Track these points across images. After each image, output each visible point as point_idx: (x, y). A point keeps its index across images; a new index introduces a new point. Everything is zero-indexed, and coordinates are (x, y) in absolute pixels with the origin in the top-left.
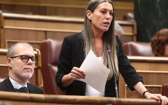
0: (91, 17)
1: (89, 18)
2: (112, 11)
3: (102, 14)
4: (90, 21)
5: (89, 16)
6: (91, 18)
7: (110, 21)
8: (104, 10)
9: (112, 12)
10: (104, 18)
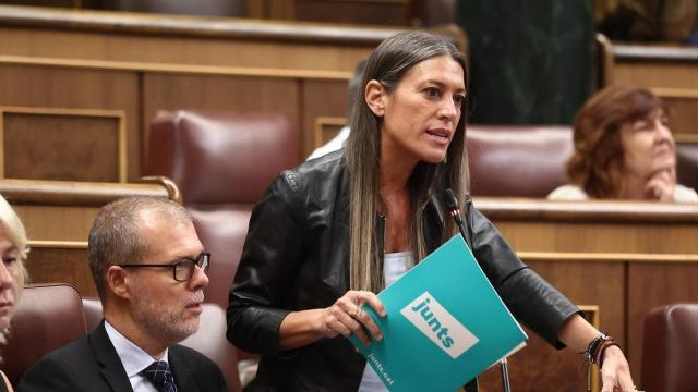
0: (382, 106)
1: (373, 109)
2: (460, 90)
3: (425, 100)
4: (380, 120)
5: (376, 103)
6: (383, 109)
7: (451, 127)
8: (433, 86)
9: (463, 94)
10: (434, 115)
